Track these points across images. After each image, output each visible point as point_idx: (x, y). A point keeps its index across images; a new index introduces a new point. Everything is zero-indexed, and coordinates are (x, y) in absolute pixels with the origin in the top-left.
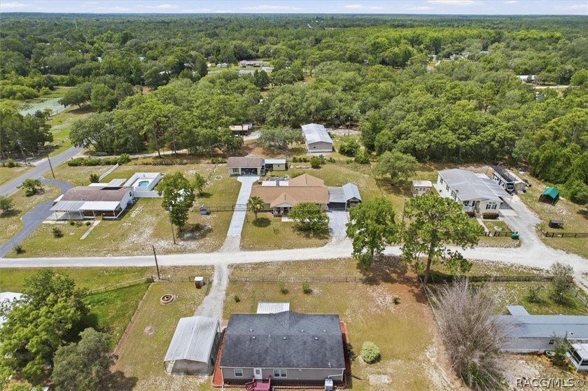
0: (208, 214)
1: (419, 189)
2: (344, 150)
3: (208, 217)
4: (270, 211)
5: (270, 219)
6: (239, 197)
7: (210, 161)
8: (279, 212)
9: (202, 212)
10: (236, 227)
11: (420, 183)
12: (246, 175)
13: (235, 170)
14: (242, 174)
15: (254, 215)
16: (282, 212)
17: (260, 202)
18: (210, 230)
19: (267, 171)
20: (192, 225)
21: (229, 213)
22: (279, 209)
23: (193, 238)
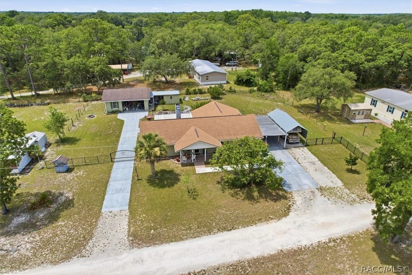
0: (69, 170)
1: (357, 113)
2: (242, 80)
3: (69, 176)
4: (173, 157)
5: (177, 171)
6: (121, 140)
7: (81, 99)
8: (189, 158)
9: (59, 169)
10: (118, 191)
11: (357, 106)
12: (129, 111)
13: (114, 104)
14: (124, 111)
15: (149, 166)
16: (194, 157)
17: (158, 144)
18: (69, 203)
19: (156, 105)
20: (36, 195)
21: (104, 167)
22: (187, 153)
23: (29, 227)
